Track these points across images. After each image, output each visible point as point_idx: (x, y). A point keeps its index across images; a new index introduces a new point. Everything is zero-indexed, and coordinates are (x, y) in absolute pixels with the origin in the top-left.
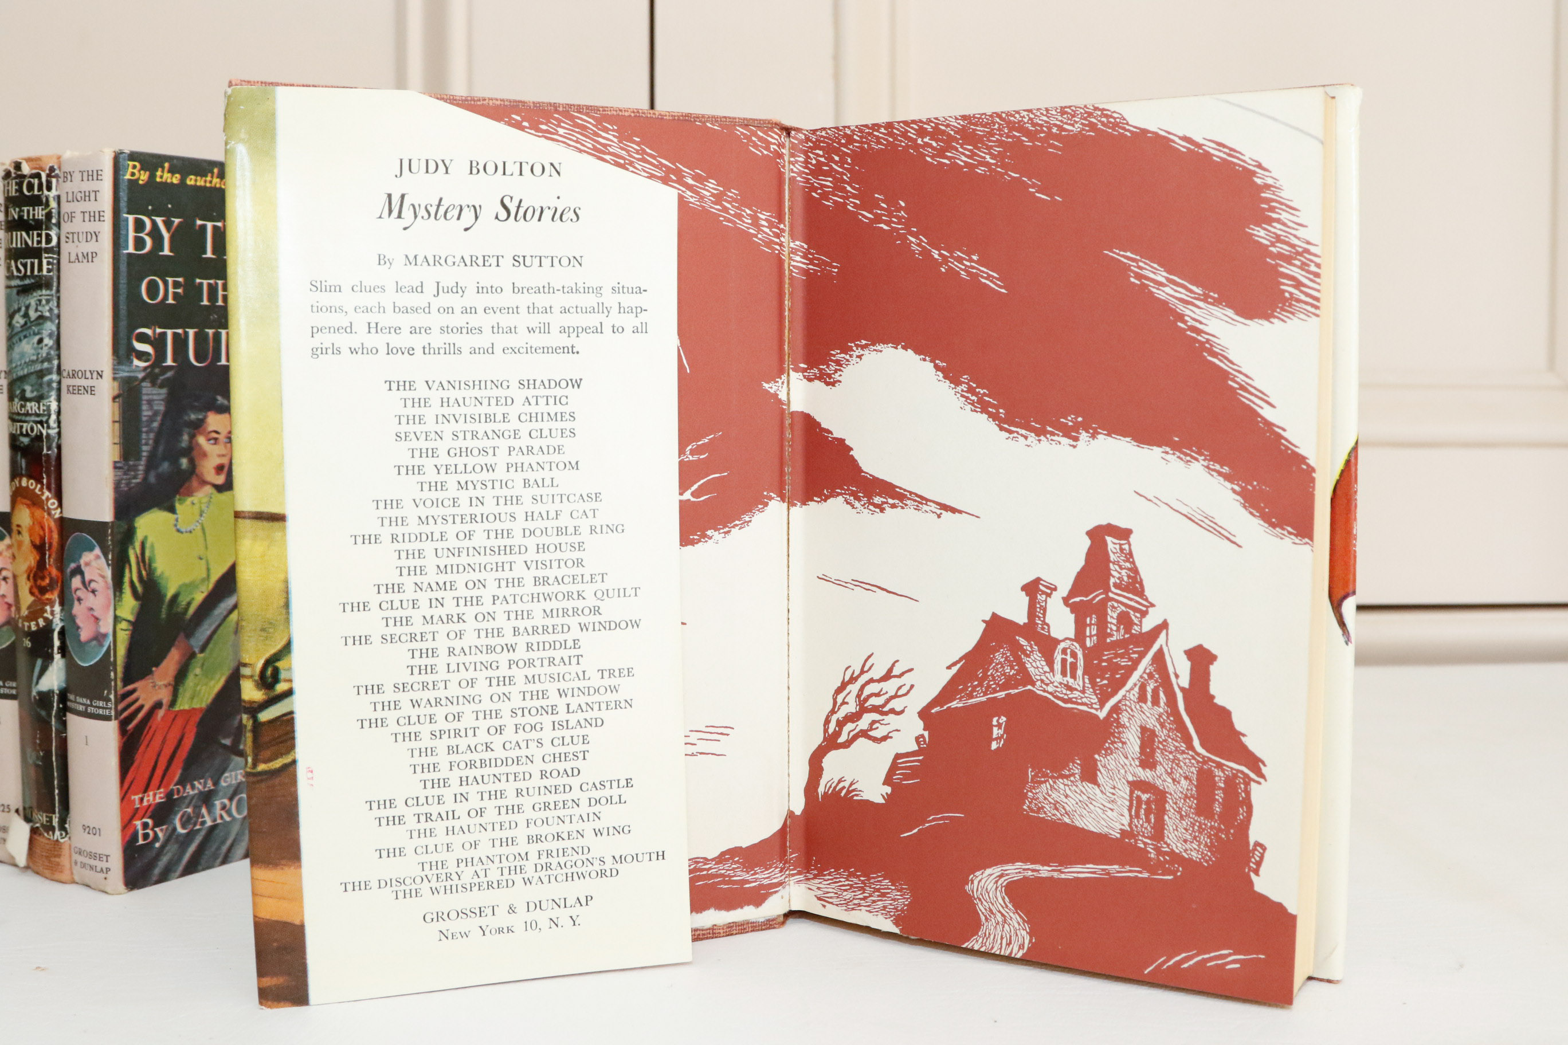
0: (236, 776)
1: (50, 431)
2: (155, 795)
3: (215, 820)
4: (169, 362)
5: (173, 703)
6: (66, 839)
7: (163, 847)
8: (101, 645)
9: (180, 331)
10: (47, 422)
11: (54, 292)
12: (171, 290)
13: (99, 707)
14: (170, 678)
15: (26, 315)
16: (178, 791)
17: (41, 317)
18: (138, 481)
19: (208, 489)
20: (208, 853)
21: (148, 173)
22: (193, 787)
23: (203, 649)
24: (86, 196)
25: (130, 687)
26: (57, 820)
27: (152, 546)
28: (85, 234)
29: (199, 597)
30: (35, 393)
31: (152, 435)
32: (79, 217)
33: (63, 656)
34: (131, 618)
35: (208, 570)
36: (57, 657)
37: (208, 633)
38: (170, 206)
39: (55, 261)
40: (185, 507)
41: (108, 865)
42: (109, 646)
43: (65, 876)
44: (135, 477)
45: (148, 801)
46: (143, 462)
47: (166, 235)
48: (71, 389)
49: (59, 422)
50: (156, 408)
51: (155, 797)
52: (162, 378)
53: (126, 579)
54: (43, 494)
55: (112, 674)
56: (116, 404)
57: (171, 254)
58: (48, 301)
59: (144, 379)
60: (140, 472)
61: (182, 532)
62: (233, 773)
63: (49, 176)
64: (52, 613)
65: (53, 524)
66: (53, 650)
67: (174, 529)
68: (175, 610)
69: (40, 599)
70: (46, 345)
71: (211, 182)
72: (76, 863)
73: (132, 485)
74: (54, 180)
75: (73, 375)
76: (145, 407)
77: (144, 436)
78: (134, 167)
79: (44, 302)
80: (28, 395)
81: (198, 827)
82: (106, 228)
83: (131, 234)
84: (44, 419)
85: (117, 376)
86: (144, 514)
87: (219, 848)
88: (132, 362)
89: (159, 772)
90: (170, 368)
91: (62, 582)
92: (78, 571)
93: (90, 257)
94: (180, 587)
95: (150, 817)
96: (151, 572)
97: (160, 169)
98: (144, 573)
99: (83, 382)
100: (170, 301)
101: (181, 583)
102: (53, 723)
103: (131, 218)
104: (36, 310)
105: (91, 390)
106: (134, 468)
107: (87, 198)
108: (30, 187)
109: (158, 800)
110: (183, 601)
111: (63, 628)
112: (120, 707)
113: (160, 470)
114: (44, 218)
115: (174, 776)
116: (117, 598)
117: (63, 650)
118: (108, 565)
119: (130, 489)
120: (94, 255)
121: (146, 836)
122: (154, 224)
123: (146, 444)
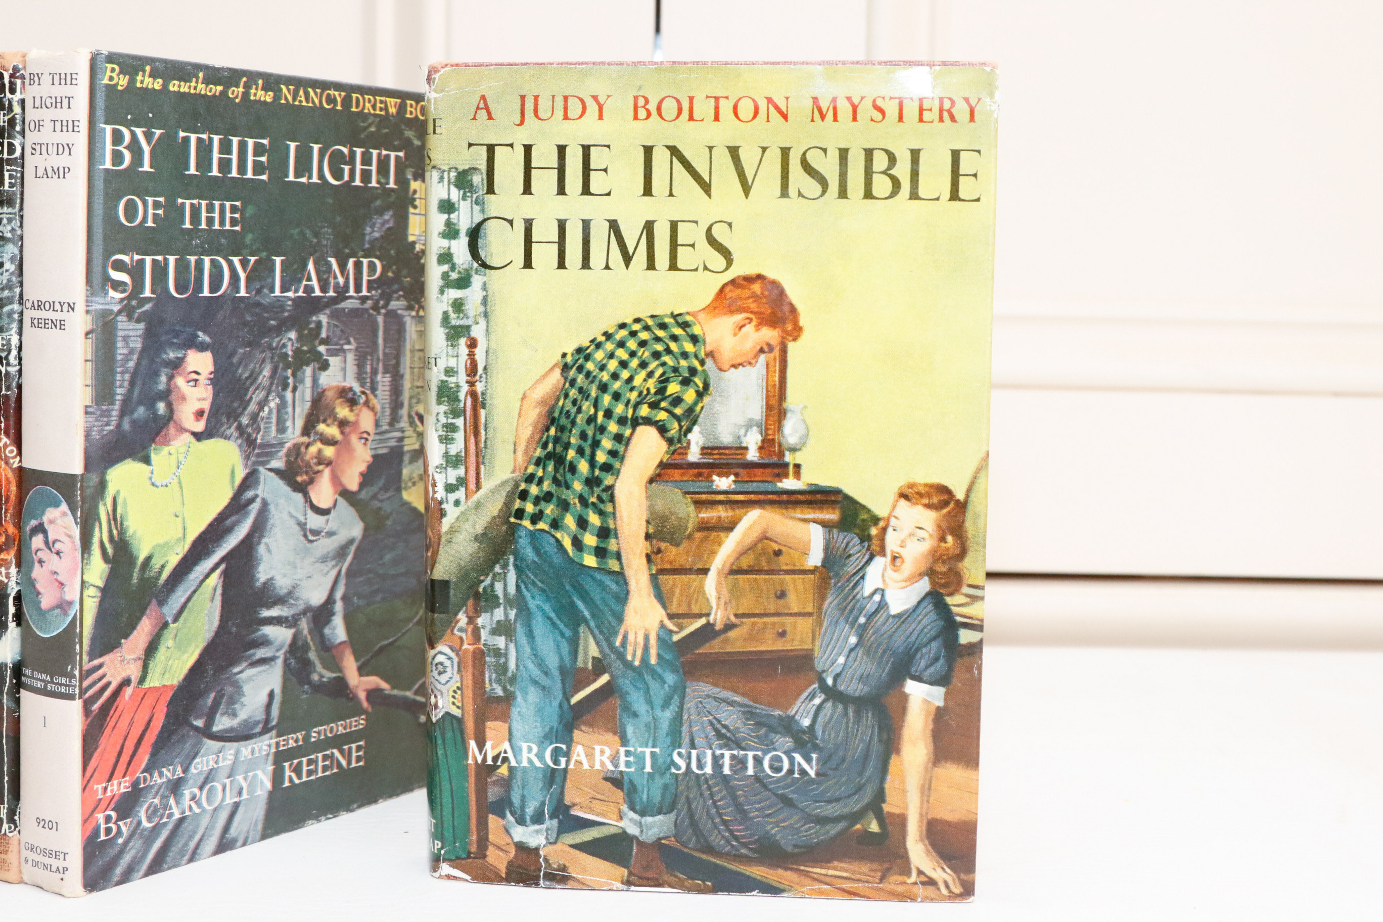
0: (208, 762)
1: (9, 369)
2: (119, 784)
3: (183, 812)
4: (147, 293)
5: (142, 679)
6: (16, 832)
7: (126, 843)
8: (66, 614)
9: (160, 258)
10: (7, 358)
11: (17, 210)
12: (151, 211)
13: (61, 685)
14: (140, 652)
16: (145, 780)
17: (2, 239)
18: (111, 428)
19: (188, 437)
20: (174, 850)
21: (127, 77)
22: (161, 775)
23: (176, 619)
24: (57, 103)
25: (97, 662)
26: (5, 811)
27: (125, 503)
28: (55, 146)
29: (174, 560)
31: (127, 376)
32: (48, 126)
33: (18, 625)
34: (101, 584)
35: (184, 529)
36: (12, 625)
37: (183, 600)
38: (151, 115)
39: (19, 175)
40: (161, 456)
41: (65, 864)
42: (75, 615)
43: (12, 875)
44: (108, 424)
45: (112, 790)
46: (117, 406)
47: (146, 149)
48: (36, 322)
49: (20, 359)
50: (131, 345)
51: (120, 786)
52: (139, 311)
53: (96, 540)
55: (78, 647)
56: (89, 341)
57: (152, 170)
58: (10, 221)
59: (120, 312)
60: (113, 418)
61: (157, 487)
62: (204, 759)
63: (12, 76)
64: (8, 576)
65: (10, 475)
66: (7, 618)
67: (149, 482)
68: (147, 574)
70: (7, 271)
71: (195, 88)
72: (26, 861)
73: (105, 433)
74: (19, 82)
75: (39, 306)
76: (120, 344)
77: (118, 377)
78: (113, 70)
79: (5, 221)
81: (165, 820)
82: (81, 140)
83: (109, 147)
84: (3, 354)
85: (90, 308)
86: (116, 466)
87: (186, 844)
88: (106, 294)
89: (125, 758)
90: (148, 299)
91: (20, 540)
92: (40, 529)
93: (61, 173)
94: (153, 547)
95: (113, 810)
96: (122, 533)
97: (141, 73)
98: (115, 532)
99: (50, 315)
100: (150, 224)
101: (154, 543)
102: (5, 701)
103: (108, 129)
105: (60, 325)
106: (107, 414)
107: (59, 105)
109: (123, 790)
110: (156, 564)
111: (19, 593)
112: (85, 684)
113: (135, 416)
114: (6, 124)
115: (141, 763)
116: (85, 561)
117: (19, 618)
118: (76, 523)
119: (102, 437)
120: (67, 170)
121: (108, 831)
122: (133, 135)
123: (121, 386)
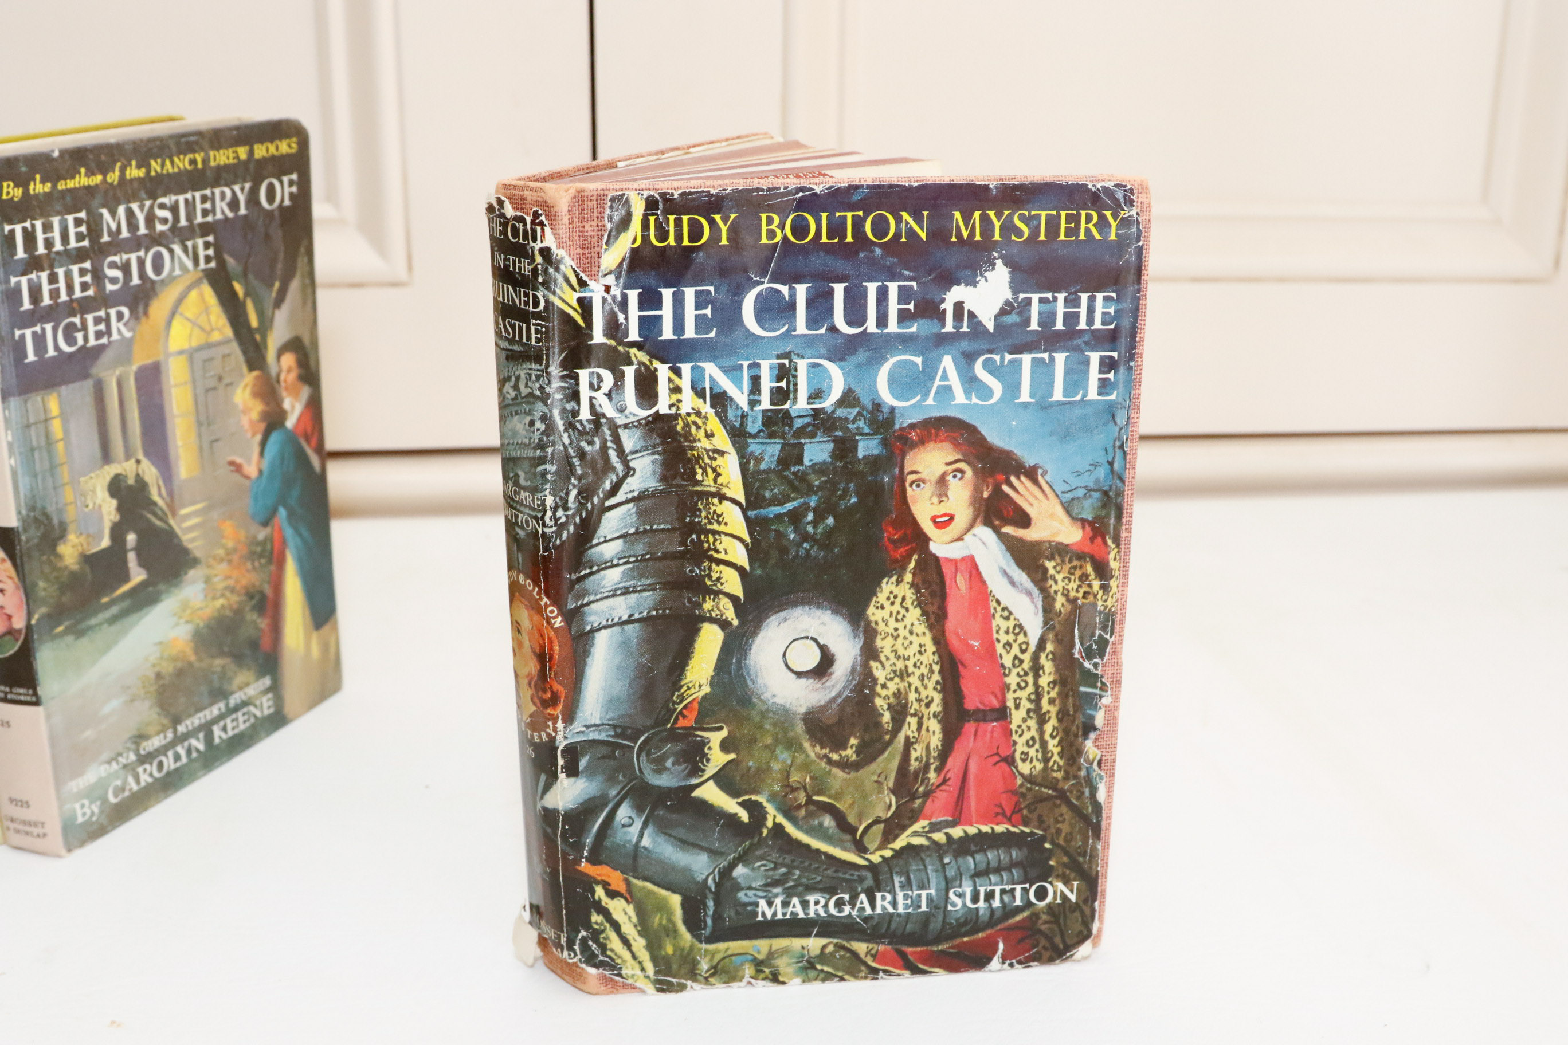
6: (575, 959)
15: (516, 387)
17: (531, 395)
26: (564, 940)
30: (529, 483)
36: (562, 775)
39: (544, 329)
54: (541, 599)
58: (538, 378)
63: (533, 222)
64: (555, 730)
65: (553, 633)
66: (557, 769)
69: (542, 712)
70: (538, 430)
74: (539, 229)
79: (534, 378)
80: (522, 482)
84: (540, 515)
102: (559, 843)
104: (526, 386)
108: (515, 232)
111: (566, 747)
114: (530, 274)
